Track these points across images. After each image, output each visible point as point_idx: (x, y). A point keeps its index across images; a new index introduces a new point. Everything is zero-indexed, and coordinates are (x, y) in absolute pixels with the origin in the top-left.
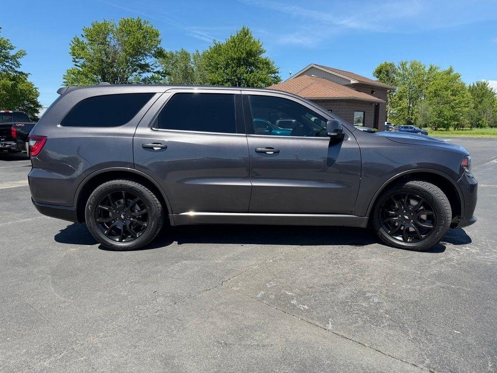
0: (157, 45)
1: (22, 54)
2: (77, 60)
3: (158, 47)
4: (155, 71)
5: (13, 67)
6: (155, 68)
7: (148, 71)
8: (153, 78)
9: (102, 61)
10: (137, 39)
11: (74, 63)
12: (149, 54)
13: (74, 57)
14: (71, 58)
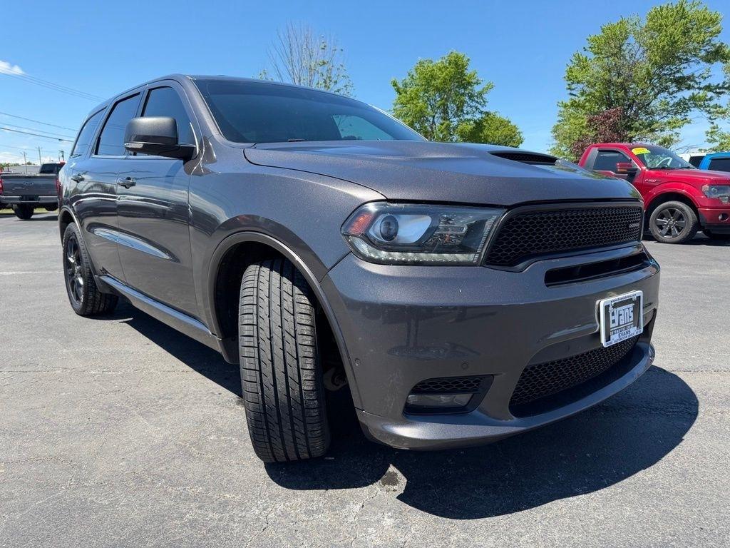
0: (710, 40)
1: (490, 87)
2: (573, 86)
3: (713, 42)
4: (702, 86)
5: (479, 106)
6: (702, 80)
7: (689, 88)
8: (693, 98)
9: (610, 81)
10: (671, 36)
11: (569, 91)
12: (693, 59)
13: (569, 82)
14: (565, 84)
